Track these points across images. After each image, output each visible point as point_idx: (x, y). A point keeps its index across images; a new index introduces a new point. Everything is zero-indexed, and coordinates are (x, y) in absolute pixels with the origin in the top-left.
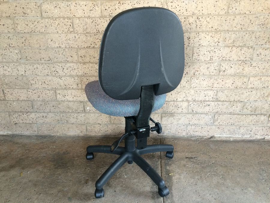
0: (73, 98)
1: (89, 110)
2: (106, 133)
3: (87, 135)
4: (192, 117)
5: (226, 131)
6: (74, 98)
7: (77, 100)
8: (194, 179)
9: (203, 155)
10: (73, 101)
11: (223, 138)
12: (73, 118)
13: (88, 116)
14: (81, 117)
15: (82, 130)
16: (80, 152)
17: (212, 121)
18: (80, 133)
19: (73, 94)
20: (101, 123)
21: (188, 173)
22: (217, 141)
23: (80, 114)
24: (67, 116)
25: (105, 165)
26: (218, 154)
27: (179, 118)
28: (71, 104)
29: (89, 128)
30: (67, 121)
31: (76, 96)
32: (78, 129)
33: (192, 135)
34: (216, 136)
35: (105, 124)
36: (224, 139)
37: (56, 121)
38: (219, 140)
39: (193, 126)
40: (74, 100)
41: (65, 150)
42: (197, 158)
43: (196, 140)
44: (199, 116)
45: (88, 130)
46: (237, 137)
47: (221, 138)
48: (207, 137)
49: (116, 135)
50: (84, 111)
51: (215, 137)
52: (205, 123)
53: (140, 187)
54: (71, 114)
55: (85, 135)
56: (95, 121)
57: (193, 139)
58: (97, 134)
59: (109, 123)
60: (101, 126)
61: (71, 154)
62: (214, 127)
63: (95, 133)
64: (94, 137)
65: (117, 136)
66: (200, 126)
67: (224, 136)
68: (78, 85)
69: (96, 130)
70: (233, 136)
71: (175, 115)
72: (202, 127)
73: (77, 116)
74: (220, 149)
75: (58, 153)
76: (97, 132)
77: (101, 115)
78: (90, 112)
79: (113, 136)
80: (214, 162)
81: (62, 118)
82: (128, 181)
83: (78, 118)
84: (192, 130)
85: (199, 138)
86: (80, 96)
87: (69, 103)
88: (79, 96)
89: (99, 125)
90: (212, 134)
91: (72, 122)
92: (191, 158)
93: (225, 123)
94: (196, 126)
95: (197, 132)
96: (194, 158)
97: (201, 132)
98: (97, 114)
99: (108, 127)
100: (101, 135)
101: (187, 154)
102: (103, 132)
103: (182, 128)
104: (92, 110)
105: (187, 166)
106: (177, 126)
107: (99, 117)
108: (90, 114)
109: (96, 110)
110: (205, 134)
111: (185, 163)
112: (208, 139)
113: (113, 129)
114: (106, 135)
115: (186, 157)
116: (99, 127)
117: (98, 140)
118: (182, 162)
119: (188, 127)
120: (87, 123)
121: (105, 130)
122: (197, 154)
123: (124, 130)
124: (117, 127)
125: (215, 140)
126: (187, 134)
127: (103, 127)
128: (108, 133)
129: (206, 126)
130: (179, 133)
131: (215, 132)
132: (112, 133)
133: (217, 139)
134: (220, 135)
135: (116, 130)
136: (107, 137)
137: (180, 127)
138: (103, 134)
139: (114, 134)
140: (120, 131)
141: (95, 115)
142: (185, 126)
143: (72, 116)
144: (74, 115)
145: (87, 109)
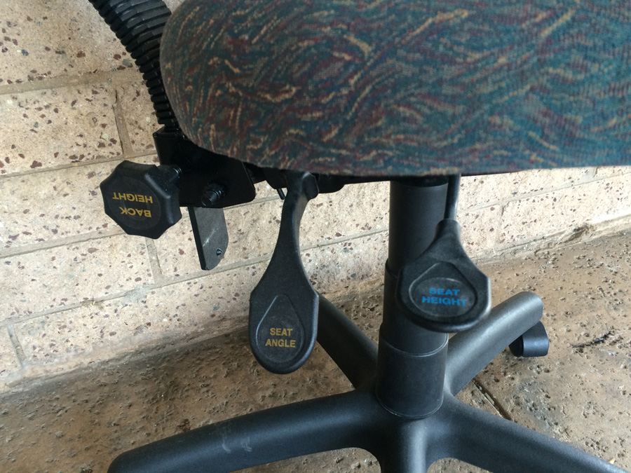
1: (4, 239)
2: (140, 336)
3: (31, 380)
5: (626, 194)
9: (621, 313)
11: (615, 223)
13: (9, 273)
20: (100, 295)
22: (602, 239)
29: (36, 343)
33: (516, 239)
34: (594, 222)
35: (126, 294)
36: (621, 225)
38: (603, 234)
39: (524, 203)
42: (617, 336)
43: (537, 258)
45: (29, 352)
47: (611, 225)
48: (566, 233)
49: (196, 334)
51: (593, 228)
52: (567, 178)
55: (12, 385)
56: (63, 293)
57: (523, 255)
58: (86, 362)
59: (151, 280)
60: (108, 311)
62: (594, 186)
63: (77, 355)
64: (72, 382)
65: (206, 337)
66: (551, 195)
67: (616, 216)
69: (78, 339)
72: (554, 196)
76: (89, 349)
77: (92, 251)
78: (14, 245)
79: (183, 344)
84: (519, 219)
85: (542, 247)
89: (94, 308)
94: (534, 201)
95: (538, 223)
96: (606, 337)
97: (551, 218)
98: (65, 247)
99: (146, 307)
100: (113, 355)
101: (565, 330)
102: (125, 339)
103: (485, 219)
104: (26, 233)
105: (621, 387)
106: (467, 215)
107: (85, 262)
108: (20, 258)
109: (54, 228)
110: (563, 223)
111: (599, 375)
112: (570, 240)
113: (177, 308)
114: (140, 346)
115: (574, 346)
116: (95, 319)
117: (107, 389)
118: (583, 375)
119: (508, 209)
120: (13, 314)
121: (130, 322)
122: (595, 314)
123: (235, 299)
124: (196, 293)
125: (594, 237)
126: (501, 239)
127: (116, 311)
128: (153, 335)
129: (569, 192)
130: (472, 244)
131: (595, 209)
132: (172, 328)
133: (600, 232)
134: (607, 212)
135: (193, 309)
136: (150, 355)
137: (477, 216)
138: (124, 350)
139: (189, 332)
140: (215, 308)
141: (53, 259)
142: (498, 208)
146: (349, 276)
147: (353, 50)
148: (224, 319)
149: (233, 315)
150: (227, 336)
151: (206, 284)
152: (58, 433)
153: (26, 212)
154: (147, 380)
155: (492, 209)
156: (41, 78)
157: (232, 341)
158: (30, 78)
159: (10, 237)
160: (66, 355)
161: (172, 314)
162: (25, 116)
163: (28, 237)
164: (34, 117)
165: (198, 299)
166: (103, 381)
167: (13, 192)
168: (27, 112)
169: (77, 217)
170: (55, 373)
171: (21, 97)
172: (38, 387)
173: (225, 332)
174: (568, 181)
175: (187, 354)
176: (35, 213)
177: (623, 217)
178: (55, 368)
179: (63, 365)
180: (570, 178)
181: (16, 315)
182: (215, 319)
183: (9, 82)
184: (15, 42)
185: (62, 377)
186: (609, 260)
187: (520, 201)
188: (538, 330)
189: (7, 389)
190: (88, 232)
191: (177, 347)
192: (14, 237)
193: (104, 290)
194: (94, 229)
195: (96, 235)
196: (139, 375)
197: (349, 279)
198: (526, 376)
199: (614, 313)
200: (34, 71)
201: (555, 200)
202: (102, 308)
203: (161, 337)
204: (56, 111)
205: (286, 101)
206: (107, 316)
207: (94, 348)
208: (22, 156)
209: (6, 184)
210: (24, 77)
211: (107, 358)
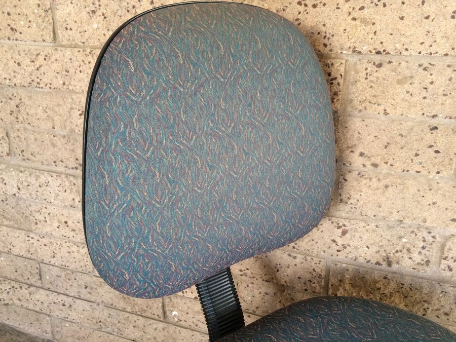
1: (176, 319)
12: (134, 327)
13: (175, 332)
14: (156, 329)
23: (152, 321)
30: (120, 331)
37: (94, 321)
50: (162, 318)
73: (144, 326)
78: (180, 323)
81: (108, 320)
83: (147, 330)
104: (185, 321)
108: (180, 329)
109: (197, 324)
141: (193, 335)
143: (133, 322)
144: (138, 320)
145: (173, 314)
153: (187, 313)
159: (179, 319)
163: (185, 323)
167: (185, 303)
176: (190, 315)
192: (180, 321)
208: (192, 293)
209: (183, 300)
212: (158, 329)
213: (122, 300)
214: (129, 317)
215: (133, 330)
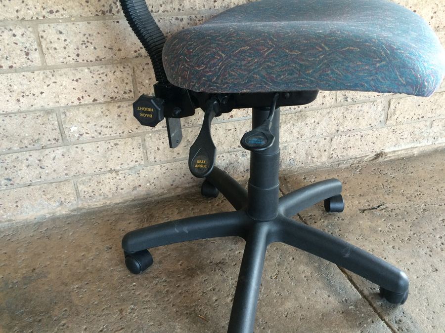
0: (18, 100)
1: (77, 135)
2: (135, 192)
3: (80, 209)
4: (345, 114)
5: (406, 136)
6: (22, 100)
7: (33, 108)
8: (419, 256)
9: (390, 197)
10: (19, 112)
11: (400, 152)
12: (28, 166)
13: (77, 152)
14: (54, 159)
15: (63, 199)
16: (78, 261)
17: (383, 118)
18: (58, 206)
19: (15, 87)
20: (118, 168)
21: (397, 248)
22: (391, 161)
23: (47, 151)
24: (5, 165)
25: (177, 281)
26: (417, 188)
27: (317, 121)
28: (11, 125)
29: (86, 189)
30: (10, 180)
31: (27, 93)
32: (48, 196)
33: (340, 157)
34: (386, 151)
35: (130, 169)
36: (403, 154)
38: (393, 158)
39: (344, 137)
40: (23, 109)
41: (26, 266)
42: (385, 207)
43: (351, 168)
44: (360, 108)
45: (82, 194)
46: (424, 145)
47: (396, 154)
48: (370, 156)
49: (163, 194)
50: (60, 141)
51: (386, 154)
52: (368, 124)
53: (314, 322)
54: (19, 155)
55: (72, 211)
56: (100, 165)
57: (343, 166)
58: (108, 202)
59: (142, 162)
60: (121, 176)
61: (52, 276)
62: (385, 130)
63: (105, 198)
64: (101, 212)
65: (167, 196)
66: (359, 133)
67: (400, 149)
68: (27, 54)
69: (106, 190)
70: (418, 145)
71: (309, 113)
72: (362, 134)
73: (40, 160)
74: (410, 176)
75: (7, 284)
76: (110, 196)
77: (116, 144)
78: (81, 139)
79: (156, 198)
80: (423, 206)
82: (271, 313)
83: (44, 164)
84: (341, 146)
85: (355, 162)
86: (42, 93)
87: (7, 119)
88: (36, 91)
89: (114, 175)
90: (380, 148)
91: (27, 179)
92: (372, 209)
93: (408, 117)
94: (349, 136)
95: (352, 149)
96: (378, 207)
97: (360, 147)
98: (104, 142)
99: (139, 176)
100: (121, 201)
101: (357, 202)
102: (128, 193)
103: (321, 144)
104: (87, 133)
105: (380, 229)
106: (311, 141)
107: (112, 150)
108: (83, 145)
109: (100, 131)
110: (367, 149)
111: (370, 223)
112: (373, 160)
113: (154, 179)
114: (135, 197)
115: (360, 210)
116: (115, 180)
117: (118, 216)
118: (361, 222)
119: (334, 140)
120: (76, 173)
121: (131, 184)
122: (376, 196)
123: (183, 177)
124: (164, 172)
125: (386, 159)
126: (331, 156)
127: (125, 177)
128: (141, 192)
129: (370, 132)
130: (314, 158)
131: (387, 143)
132: (151, 189)
133: (390, 157)
134: (395, 146)
135: (162, 180)
136: (140, 202)
137: (316, 142)
138: (127, 198)
139: (159, 193)
140: (173, 181)
141: (98, 147)
142: (328, 138)
143: (25, 161)
144: (31, 156)
145: (72, 131)
146: (245, 170)
147: (221, 56)
148: (178, 187)
149: (182, 186)
150: (179, 196)
151: (170, 168)
152: (95, 232)
153: (88, 123)
154: (138, 213)
155: (325, 139)
156: (101, 60)
157: (181, 199)
158: (96, 60)
159: (80, 134)
160: (99, 197)
161: (152, 181)
162: (92, 77)
163: (88, 135)
164: (96, 78)
165: (165, 175)
166: (116, 212)
167: (83, 113)
168: (93, 76)
169: (111, 127)
170: (93, 207)
171: (92, 68)
172: (84, 213)
173: (178, 194)
174: (369, 126)
175: (158, 203)
176: (92, 124)
177: (404, 149)
178: (93, 204)
179: (97, 203)
180: (370, 125)
181: (78, 174)
182: (173, 187)
183: (87, 61)
184: (91, 43)
185: (97, 209)
186: (391, 171)
187: (341, 136)
188: (339, 198)
189: (69, 212)
190: (115, 135)
191: (153, 200)
192: (81, 135)
193: (120, 166)
194: (118, 134)
195: (119, 137)
196: (134, 210)
197: (245, 172)
198: (331, 221)
199: (386, 196)
200: (98, 57)
201: (362, 136)
202: (118, 175)
203: (146, 193)
204: (106, 75)
205: (202, 69)
206: (120, 179)
207: (112, 195)
208: (89, 96)
209: (81, 109)
210: (93, 59)
211: (118, 202)
212: (57, 157)
213: (5, 139)
214: (18, 157)
215: (27, 171)
